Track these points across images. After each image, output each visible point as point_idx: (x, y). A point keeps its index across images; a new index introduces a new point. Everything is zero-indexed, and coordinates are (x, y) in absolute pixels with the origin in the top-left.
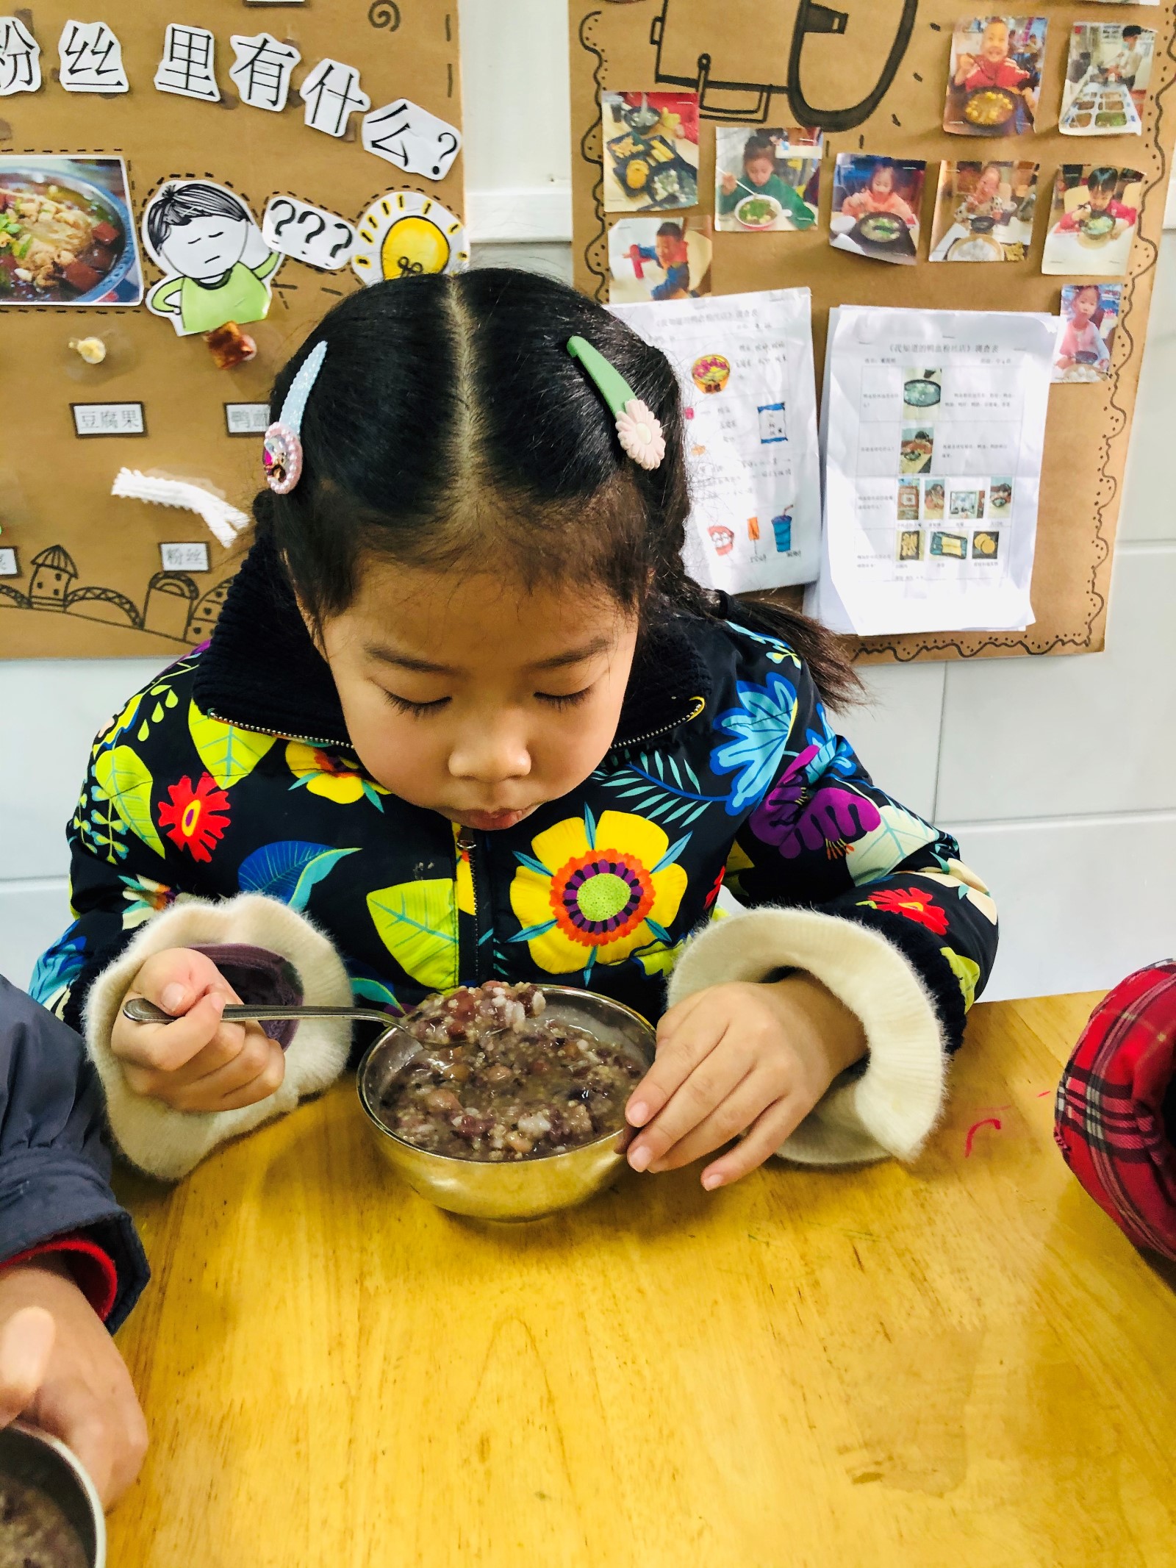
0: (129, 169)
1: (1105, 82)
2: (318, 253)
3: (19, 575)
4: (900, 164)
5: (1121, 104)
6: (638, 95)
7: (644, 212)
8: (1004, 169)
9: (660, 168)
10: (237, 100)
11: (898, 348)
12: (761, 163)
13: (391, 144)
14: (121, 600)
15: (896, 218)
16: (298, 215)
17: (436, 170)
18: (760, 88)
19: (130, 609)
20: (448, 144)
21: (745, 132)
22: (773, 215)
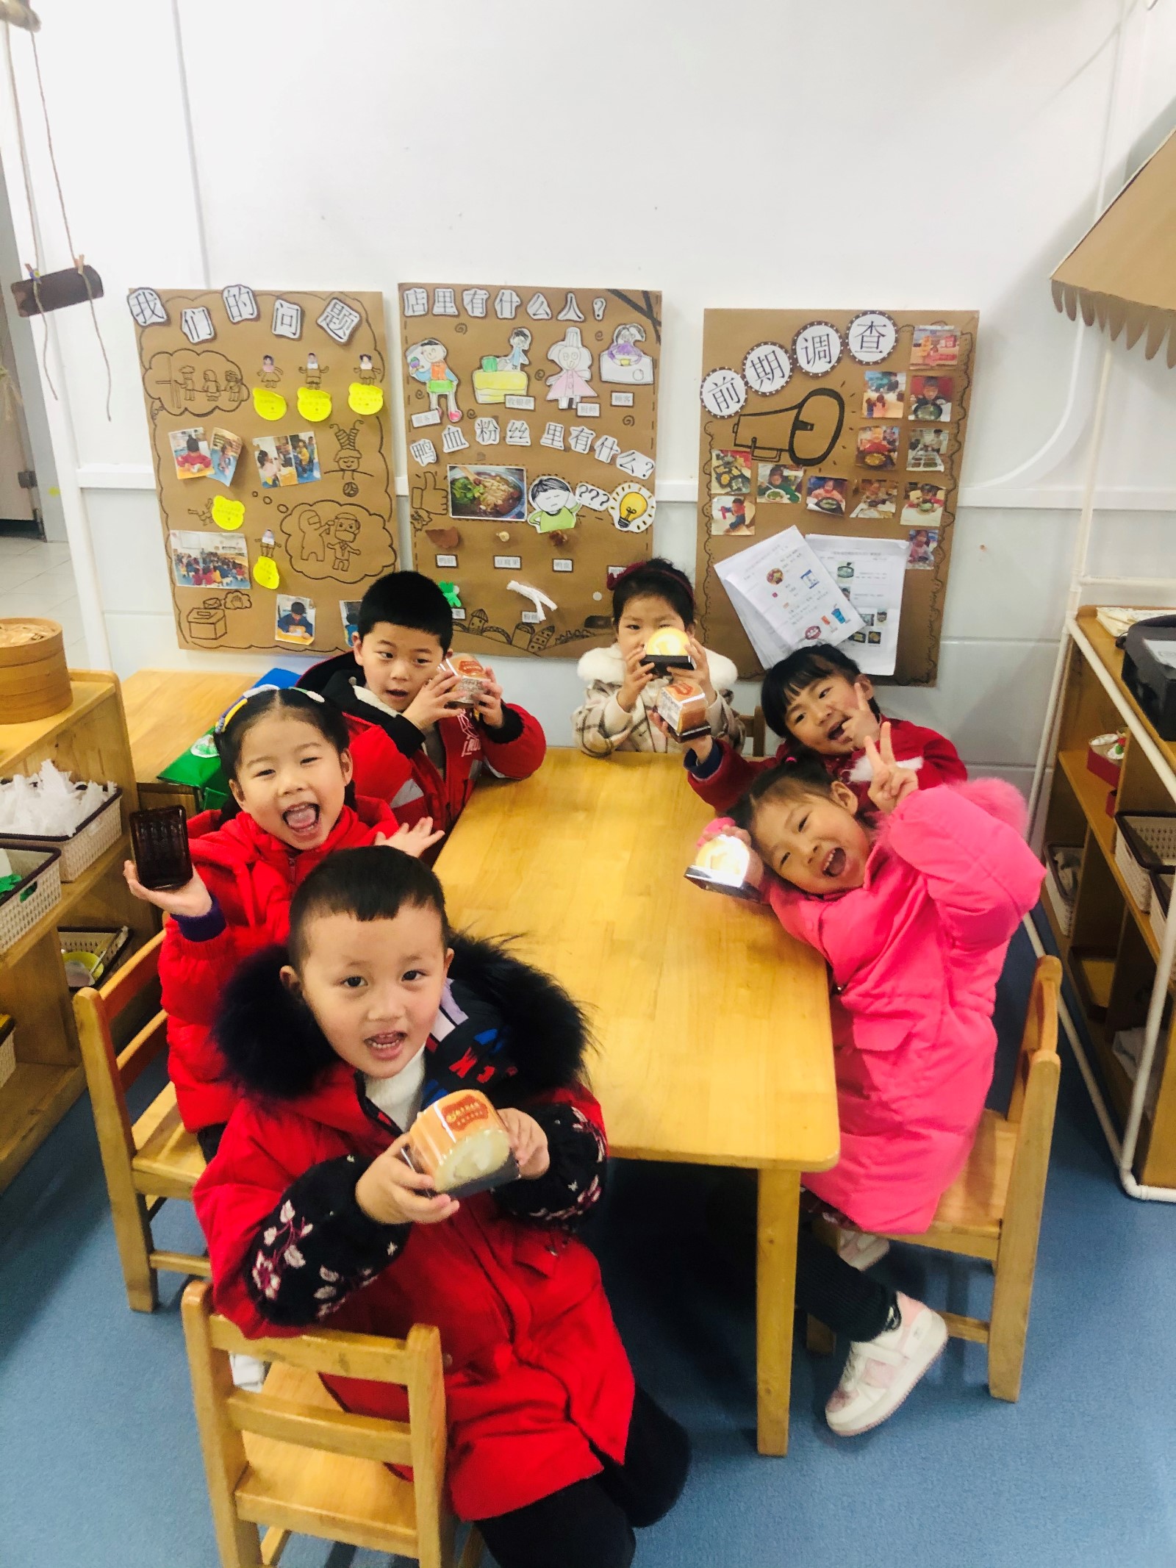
0: (527, 471)
2: (595, 505)
3: (464, 620)
4: (836, 480)
5: (934, 459)
6: (727, 451)
7: (727, 494)
8: (883, 483)
9: (735, 477)
10: (570, 449)
11: (835, 553)
12: (776, 477)
13: (629, 466)
14: (504, 633)
15: (835, 500)
16: (589, 489)
17: (644, 476)
18: (777, 450)
19: (507, 636)
20: (650, 466)
21: (770, 466)
22: (782, 497)
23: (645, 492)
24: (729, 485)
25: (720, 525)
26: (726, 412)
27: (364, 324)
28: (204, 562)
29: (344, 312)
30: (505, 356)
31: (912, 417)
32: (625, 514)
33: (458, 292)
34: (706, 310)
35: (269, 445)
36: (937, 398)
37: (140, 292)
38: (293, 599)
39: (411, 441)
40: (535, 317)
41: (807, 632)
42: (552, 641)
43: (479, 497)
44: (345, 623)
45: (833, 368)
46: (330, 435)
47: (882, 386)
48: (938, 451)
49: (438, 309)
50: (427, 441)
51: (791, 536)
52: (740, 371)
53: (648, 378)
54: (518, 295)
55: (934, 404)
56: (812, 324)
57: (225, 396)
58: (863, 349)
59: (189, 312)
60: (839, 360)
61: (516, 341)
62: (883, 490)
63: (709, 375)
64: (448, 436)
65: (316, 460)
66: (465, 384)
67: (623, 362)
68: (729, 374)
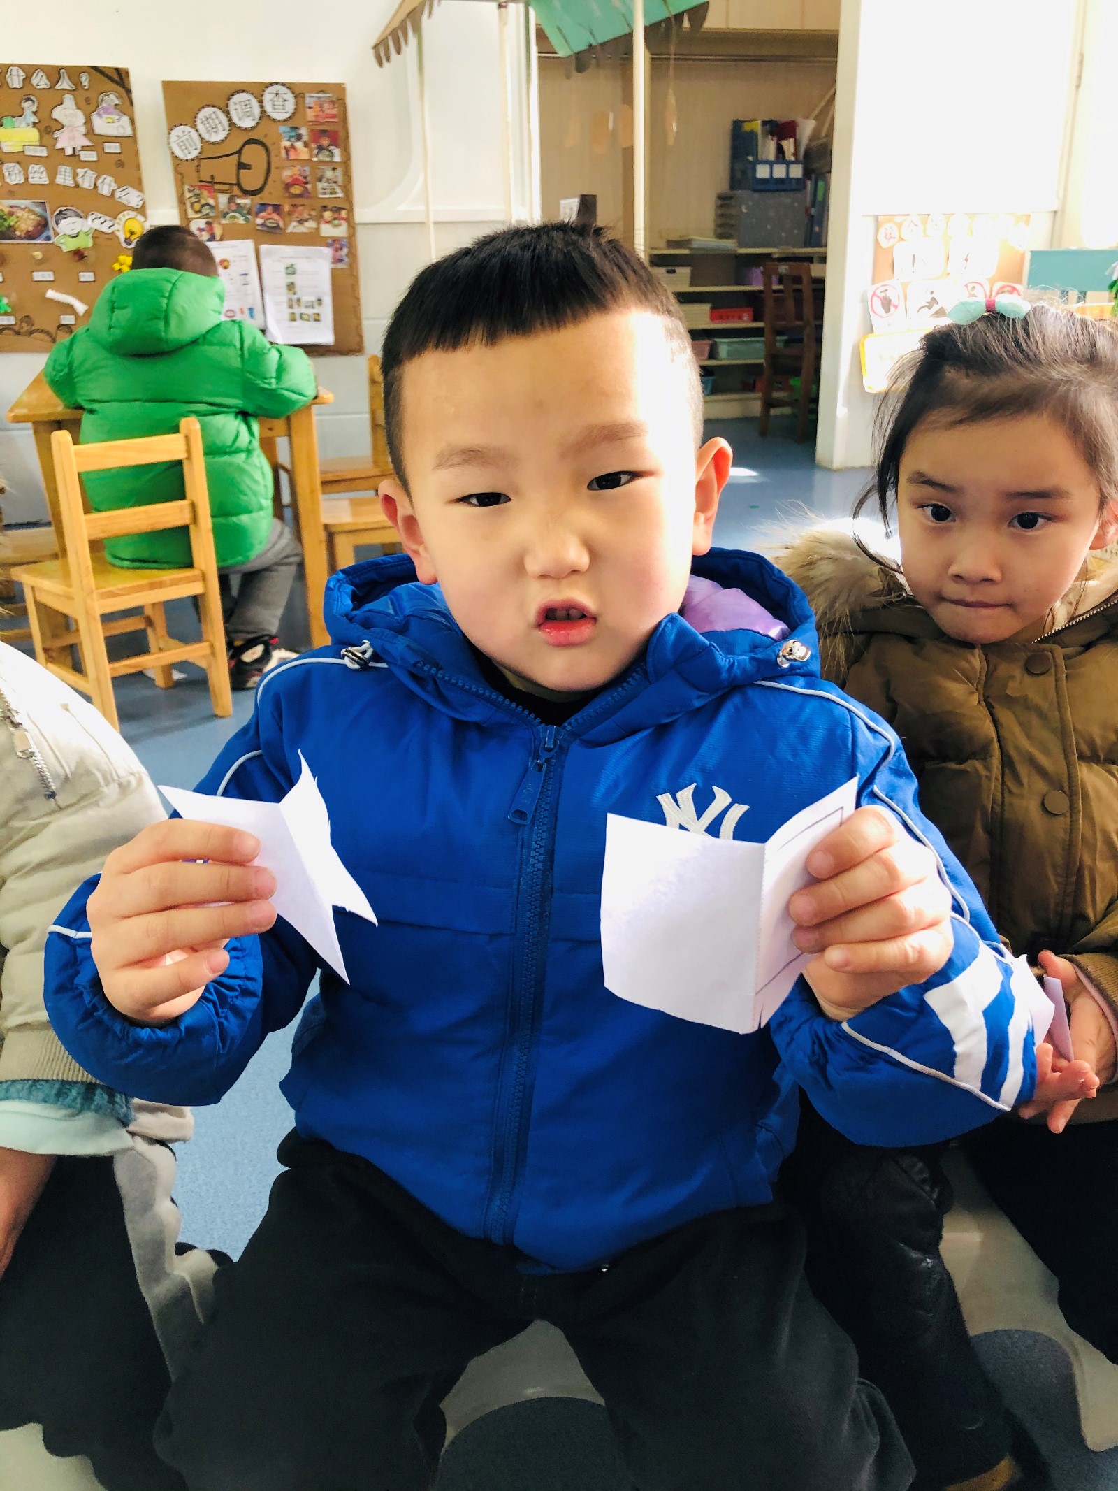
0: (49, 204)
1: (329, 183)
2: (104, 228)
4: (273, 205)
5: (335, 189)
6: (194, 186)
7: (200, 218)
8: (305, 207)
9: (203, 206)
10: (79, 185)
11: (281, 258)
12: (232, 204)
13: (125, 198)
14: (47, 333)
15: (275, 220)
16: (99, 216)
17: (138, 205)
18: (229, 184)
20: (140, 197)
21: (226, 197)
22: (239, 219)
23: (140, 218)
24: (200, 211)
26: (189, 157)
30: (21, 116)
31: (315, 159)
32: (127, 235)
34: (162, 82)
40: (38, 87)
43: (14, 225)
45: (257, 124)
47: (293, 136)
48: (336, 183)
52: (194, 126)
53: (129, 132)
54: (23, 71)
55: (329, 151)
56: (237, 92)
58: (275, 110)
60: (260, 119)
61: (26, 105)
62: (305, 212)
63: (172, 129)
67: (110, 120)
68: (187, 129)
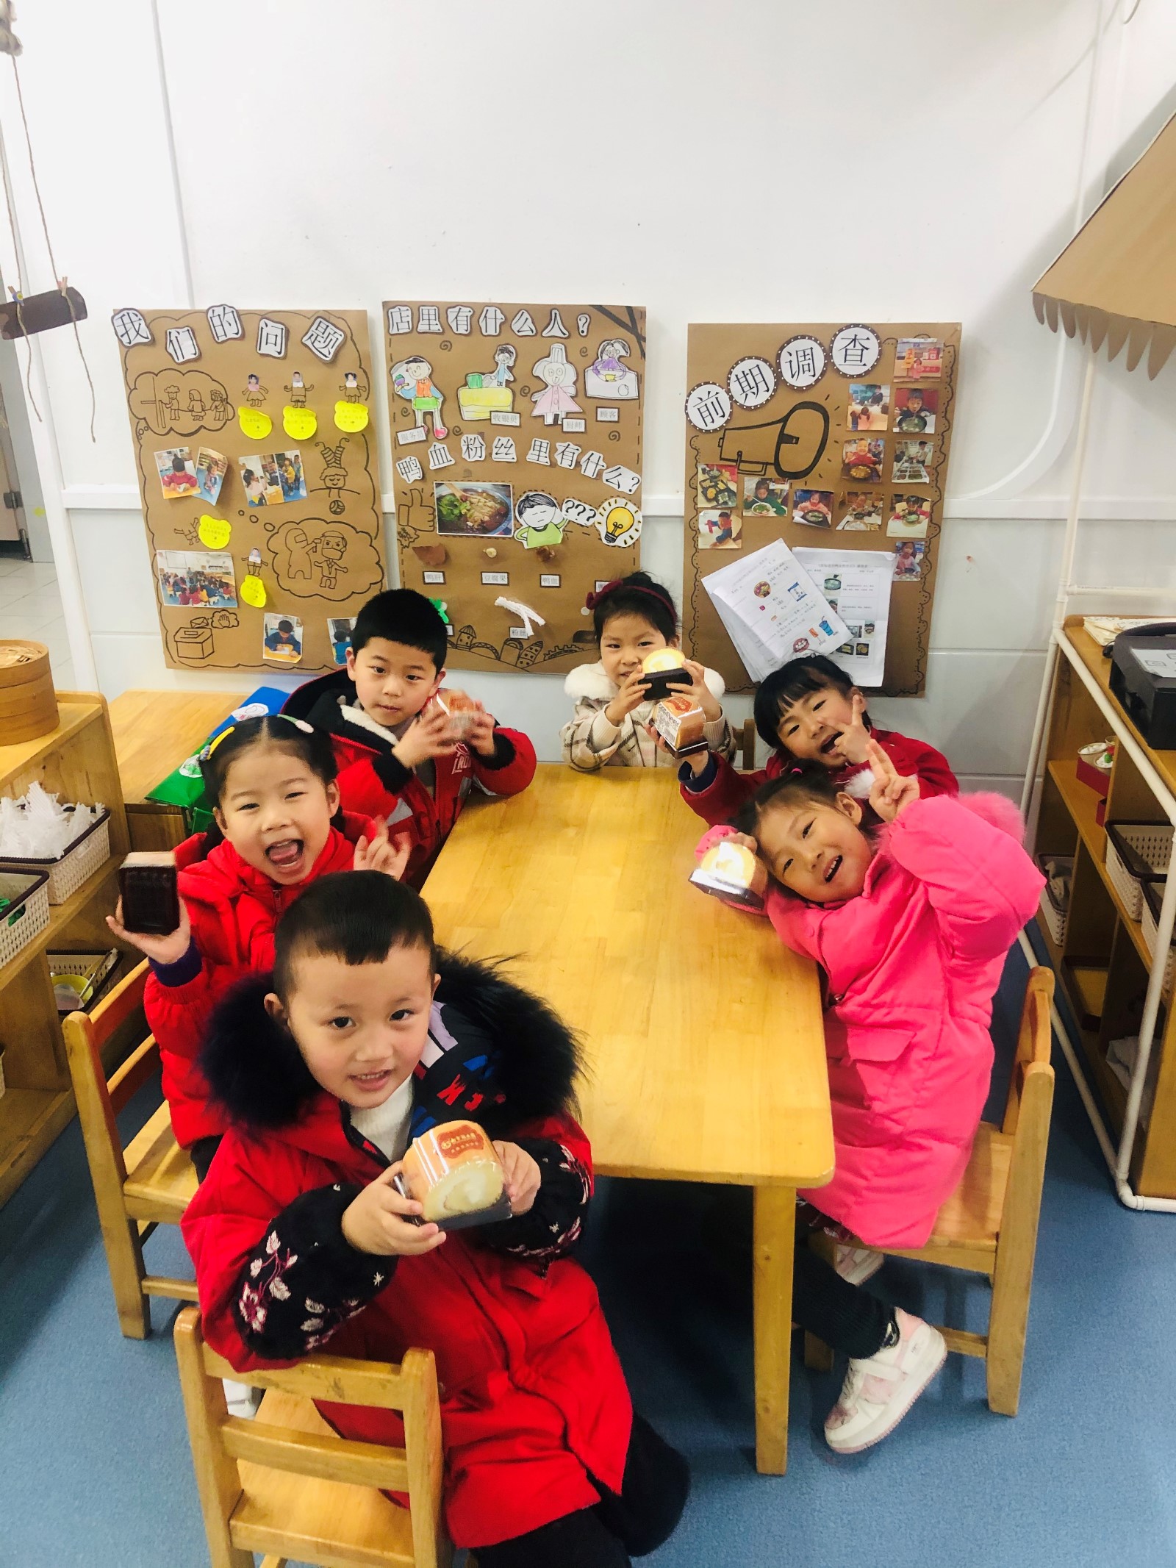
0: (514, 488)
1: (912, 463)
2: (582, 520)
3: (453, 636)
4: (821, 493)
6: (713, 465)
7: (713, 508)
8: (869, 495)
9: (721, 491)
10: (556, 464)
11: (822, 565)
12: (763, 491)
14: (492, 649)
15: (821, 513)
16: (576, 504)
17: (630, 490)
18: (763, 463)
19: (496, 652)
20: (636, 481)
21: (756, 479)
22: (768, 511)
23: (631, 507)
24: (716, 499)
25: (707, 540)
26: (711, 427)
27: (349, 343)
28: (191, 579)
29: (328, 330)
30: (491, 373)
31: (896, 430)
32: (611, 529)
33: (443, 310)
34: (690, 325)
35: (254, 464)
36: (921, 410)
37: (125, 312)
38: (281, 617)
39: (397, 459)
40: (520, 334)
41: (794, 645)
42: (540, 657)
43: (466, 514)
44: (333, 640)
45: (817, 381)
46: (315, 454)
47: (867, 399)
48: (923, 462)
49: (423, 327)
50: (413, 458)
51: (777, 550)
52: (725, 386)
53: (634, 394)
54: (502, 313)
55: (918, 417)
56: (796, 338)
57: (210, 415)
58: (847, 362)
59: (173, 332)
60: (823, 374)
61: (501, 358)
62: (869, 502)
63: (694, 390)
64: (433, 453)
65: (302, 479)
66: (450, 400)
67: (608, 378)
68: (714, 389)
